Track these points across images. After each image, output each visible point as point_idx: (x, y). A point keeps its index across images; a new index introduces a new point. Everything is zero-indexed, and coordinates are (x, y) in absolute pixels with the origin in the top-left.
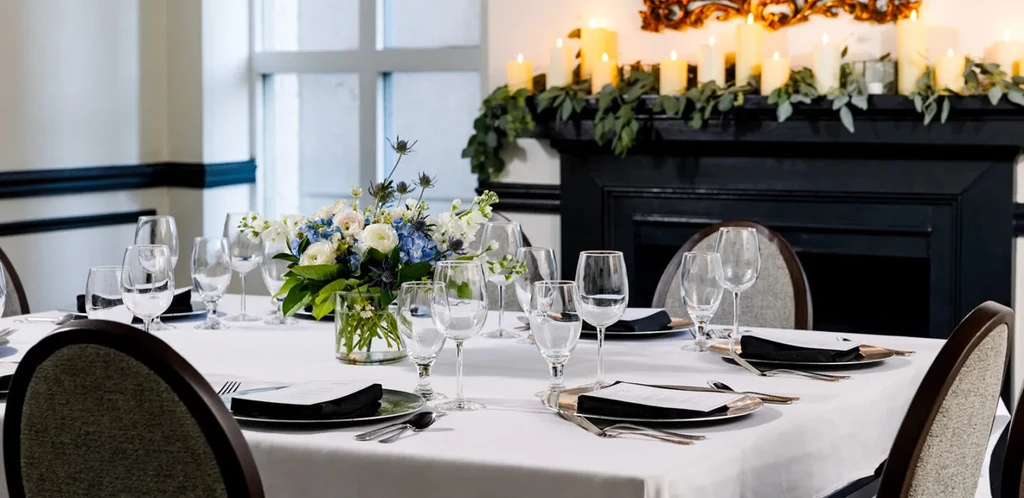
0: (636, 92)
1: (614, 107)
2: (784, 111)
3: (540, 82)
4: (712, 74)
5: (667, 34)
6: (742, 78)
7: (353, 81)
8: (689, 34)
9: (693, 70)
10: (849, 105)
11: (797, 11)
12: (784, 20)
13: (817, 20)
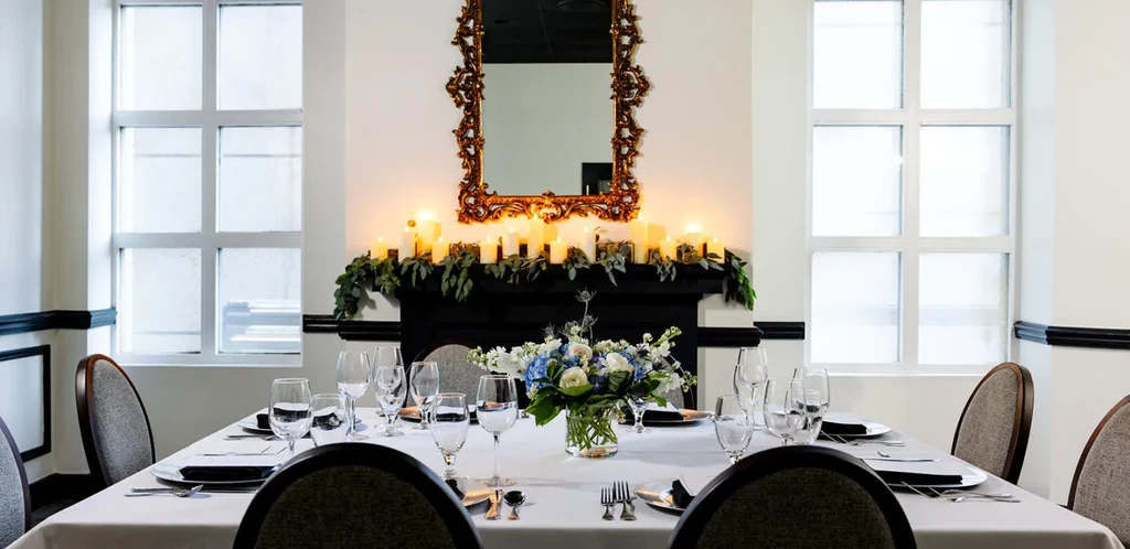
0: (468, 263)
1: (456, 271)
2: (572, 274)
3: (393, 254)
4: (510, 250)
5: (475, 225)
6: (532, 254)
7: (197, 253)
8: (490, 225)
9: (500, 249)
10: (614, 271)
11: (563, 213)
12: (554, 217)
13: (575, 218)
